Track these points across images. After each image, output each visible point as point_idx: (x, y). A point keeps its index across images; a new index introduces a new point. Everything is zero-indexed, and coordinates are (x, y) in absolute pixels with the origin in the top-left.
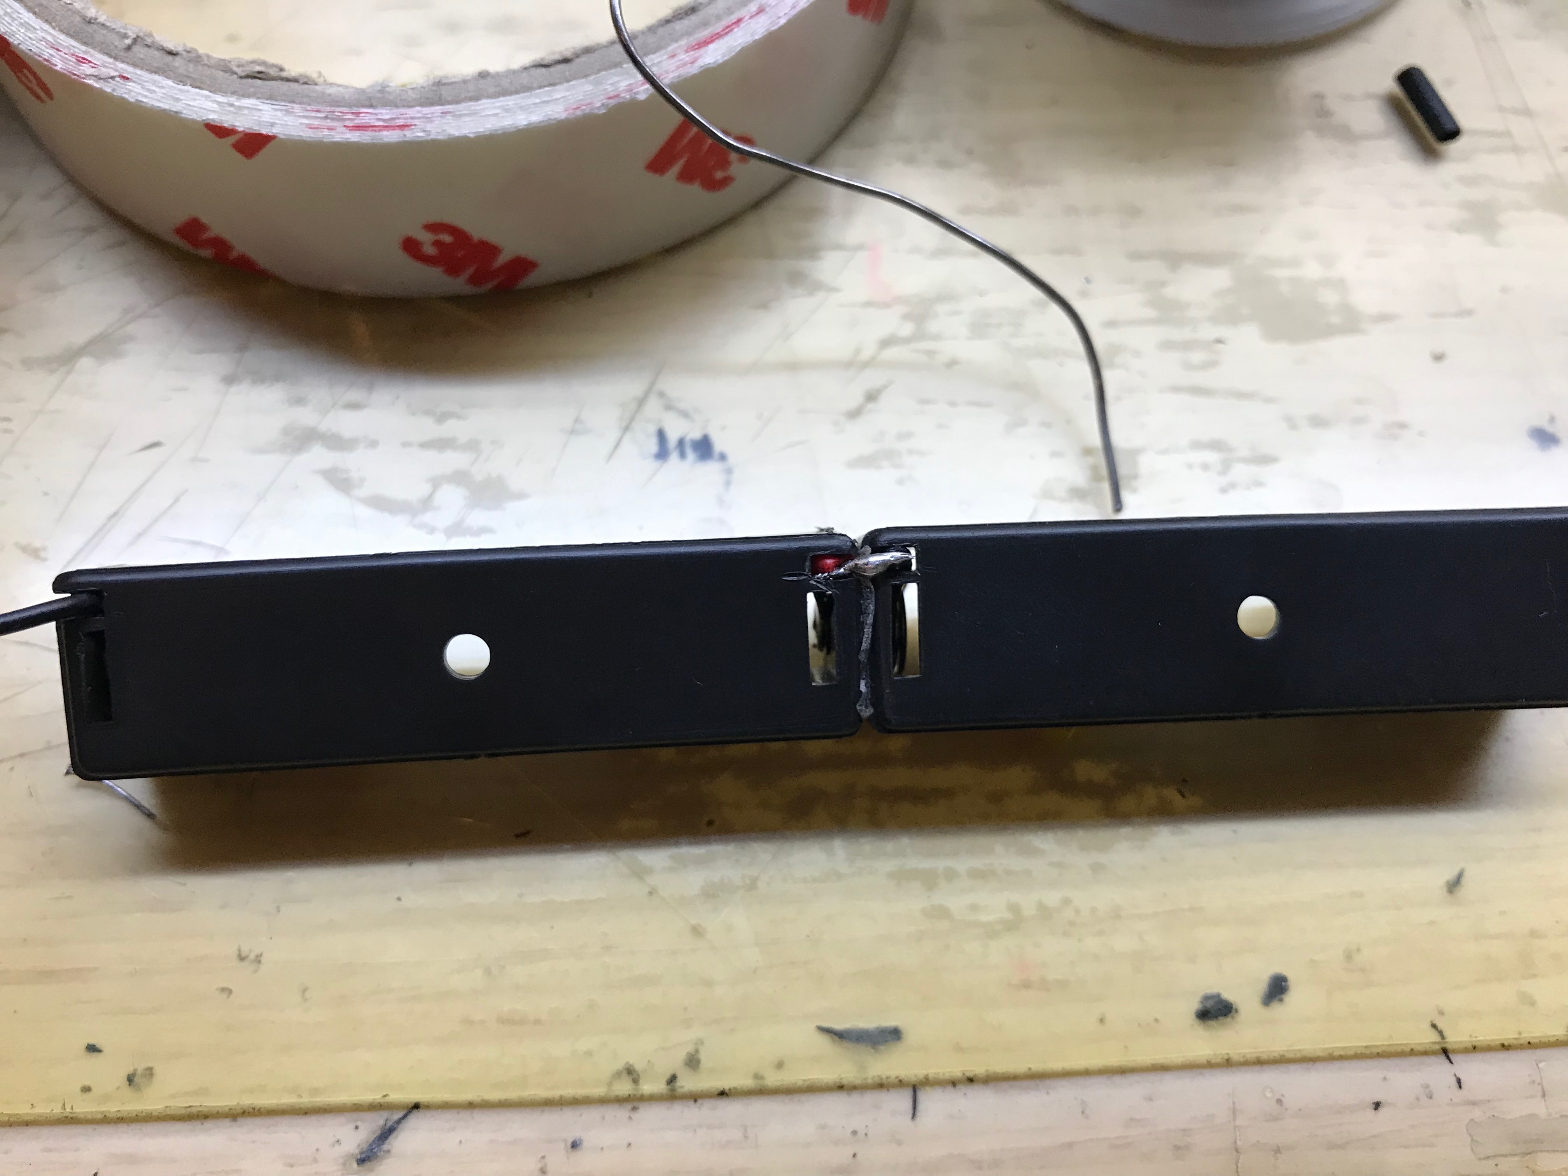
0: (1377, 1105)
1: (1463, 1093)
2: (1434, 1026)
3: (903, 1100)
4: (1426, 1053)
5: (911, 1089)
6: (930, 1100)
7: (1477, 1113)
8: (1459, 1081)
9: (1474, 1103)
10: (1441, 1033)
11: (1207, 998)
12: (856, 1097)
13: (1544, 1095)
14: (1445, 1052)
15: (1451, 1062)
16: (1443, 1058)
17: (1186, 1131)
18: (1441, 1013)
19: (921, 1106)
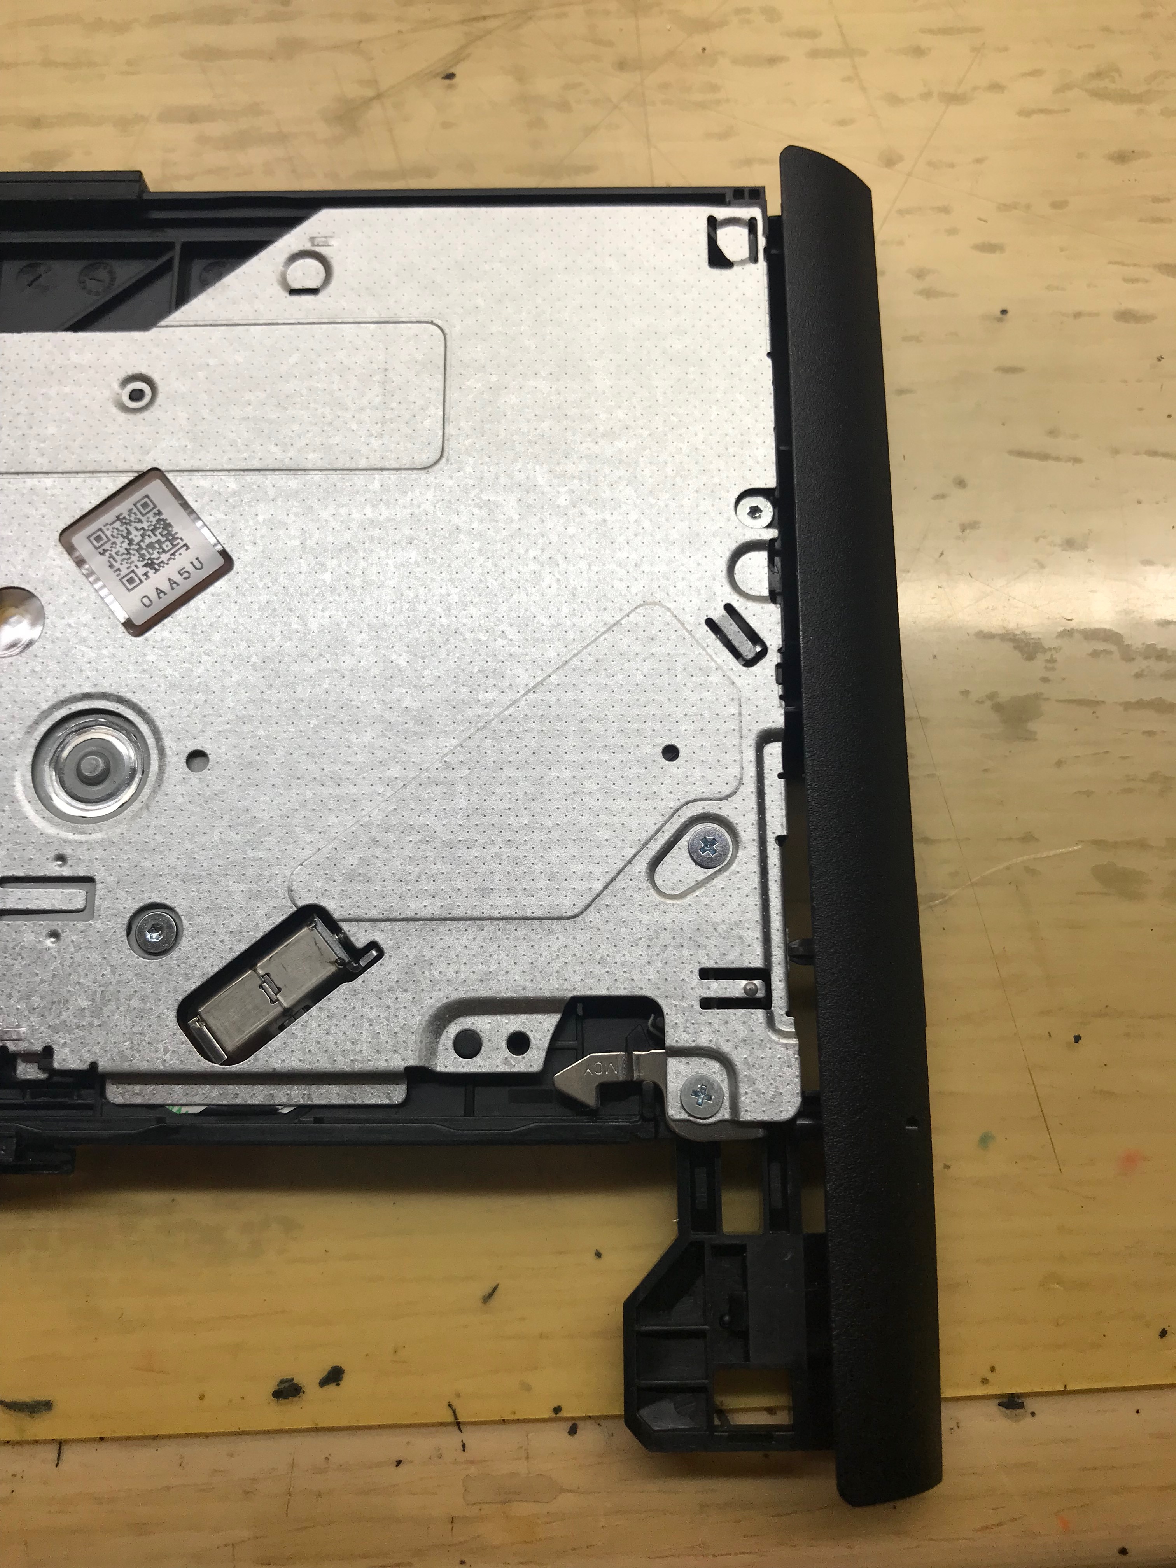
0: (399, 1463)
1: (466, 1454)
2: (450, 1405)
3: (51, 1453)
4: (442, 1424)
5: (57, 1446)
6: (69, 1453)
7: (473, 1470)
8: (464, 1446)
9: (472, 1462)
10: (454, 1411)
11: (282, 1382)
12: (17, 1449)
13: (527, 1458)
14: (458, 1424)
15: (461, 1432)
16: (456, 1428)
17: (254, 1480)
18: (458, 1396)
19: (64, 1457)
